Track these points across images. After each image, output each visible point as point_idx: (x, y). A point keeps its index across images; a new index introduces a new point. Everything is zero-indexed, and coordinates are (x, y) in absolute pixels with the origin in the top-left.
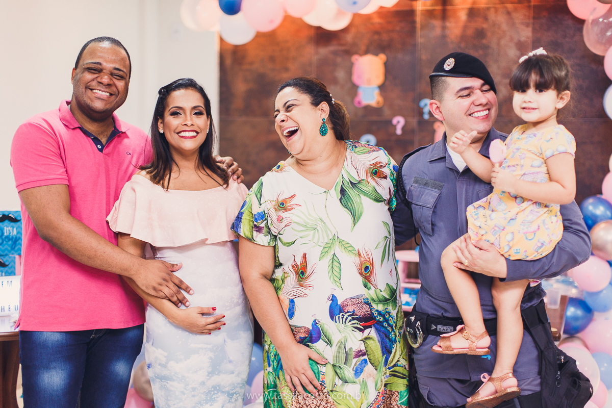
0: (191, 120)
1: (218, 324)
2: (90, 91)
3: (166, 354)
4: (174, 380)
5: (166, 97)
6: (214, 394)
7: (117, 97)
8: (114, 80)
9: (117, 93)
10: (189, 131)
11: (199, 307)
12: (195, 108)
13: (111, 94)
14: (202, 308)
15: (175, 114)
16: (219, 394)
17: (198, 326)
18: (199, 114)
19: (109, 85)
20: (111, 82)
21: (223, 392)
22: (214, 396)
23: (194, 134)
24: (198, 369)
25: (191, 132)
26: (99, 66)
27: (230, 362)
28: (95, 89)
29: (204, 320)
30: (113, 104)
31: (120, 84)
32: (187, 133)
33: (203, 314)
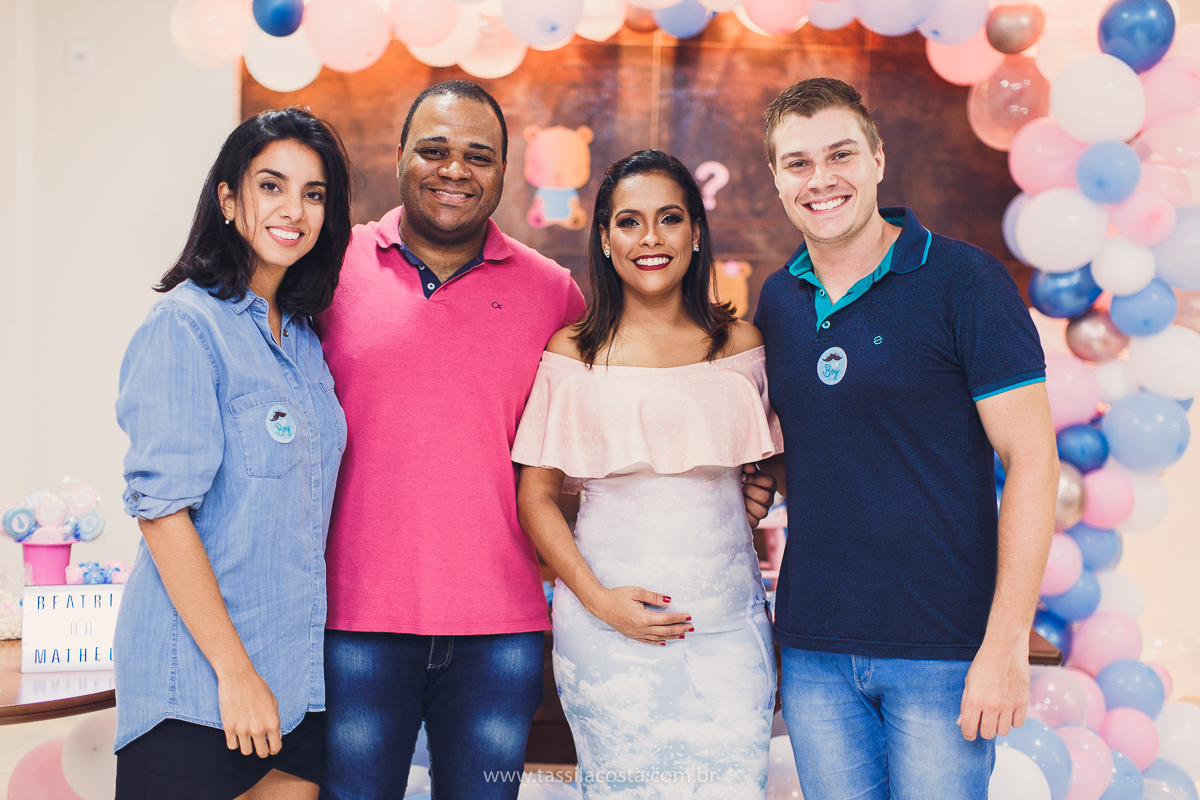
0: (656, 232)
1: (679, 628)
2: (429, 192)
3: (573, 666)
4: (592, 716)
5: (611, 189)
6: (678, 758)
7: (480, 198)
8: (473, 168)
9: (479, 191)
10: (653, 257)
11: (635, 589)
12: (663, 210)
13: (468, 196)
14: (643, 592)
15: (627, 222)
16: (688, 760)
17: (633, 625)
18: (674, 220)
19: (462, 180)
20: (467, 175)
21: (697, 759)
22: (676, 762)
23: (664, 260)
24: (629, 702)
25: (656, 259)
26: (444, 145)
27: (699, 695)
28: (439, 190)
29: (645, 616)
30: (474, 213)
31: (485, 175)
32: (650, 260)
33: (646, 604)
